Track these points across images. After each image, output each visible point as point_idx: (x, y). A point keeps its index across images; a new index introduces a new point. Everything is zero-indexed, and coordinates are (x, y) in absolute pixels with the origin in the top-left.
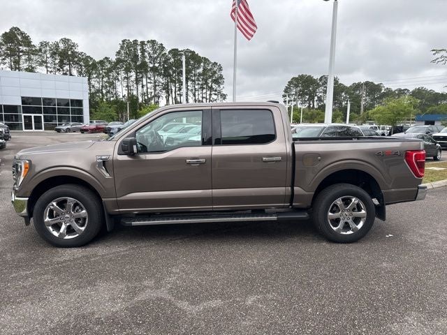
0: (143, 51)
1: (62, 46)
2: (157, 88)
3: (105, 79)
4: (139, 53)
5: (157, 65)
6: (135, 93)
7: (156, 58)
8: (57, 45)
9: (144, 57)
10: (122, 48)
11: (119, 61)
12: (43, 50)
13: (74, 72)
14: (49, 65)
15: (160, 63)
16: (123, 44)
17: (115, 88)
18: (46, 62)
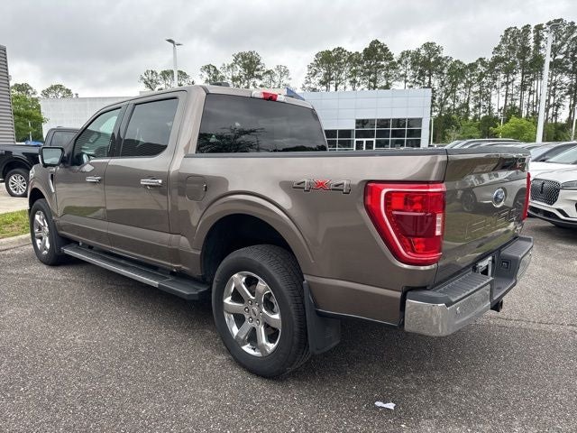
0: (538, 39)
1: (423, 52)
2: (557, 92)
3: (476, 88)
4: (531, 43)
5: (560, 57)
6: (518, 104)
7: (560, 47)
8: (417, 53)
9: (538, 47)
10: (504, 40)
11: (497, 60)
12: (403, 61)
13: (436, 83)
14: (408, 78)
15: (566, 53)
16: (506, 34)
17: (489, 99)
18: (404, 76)
